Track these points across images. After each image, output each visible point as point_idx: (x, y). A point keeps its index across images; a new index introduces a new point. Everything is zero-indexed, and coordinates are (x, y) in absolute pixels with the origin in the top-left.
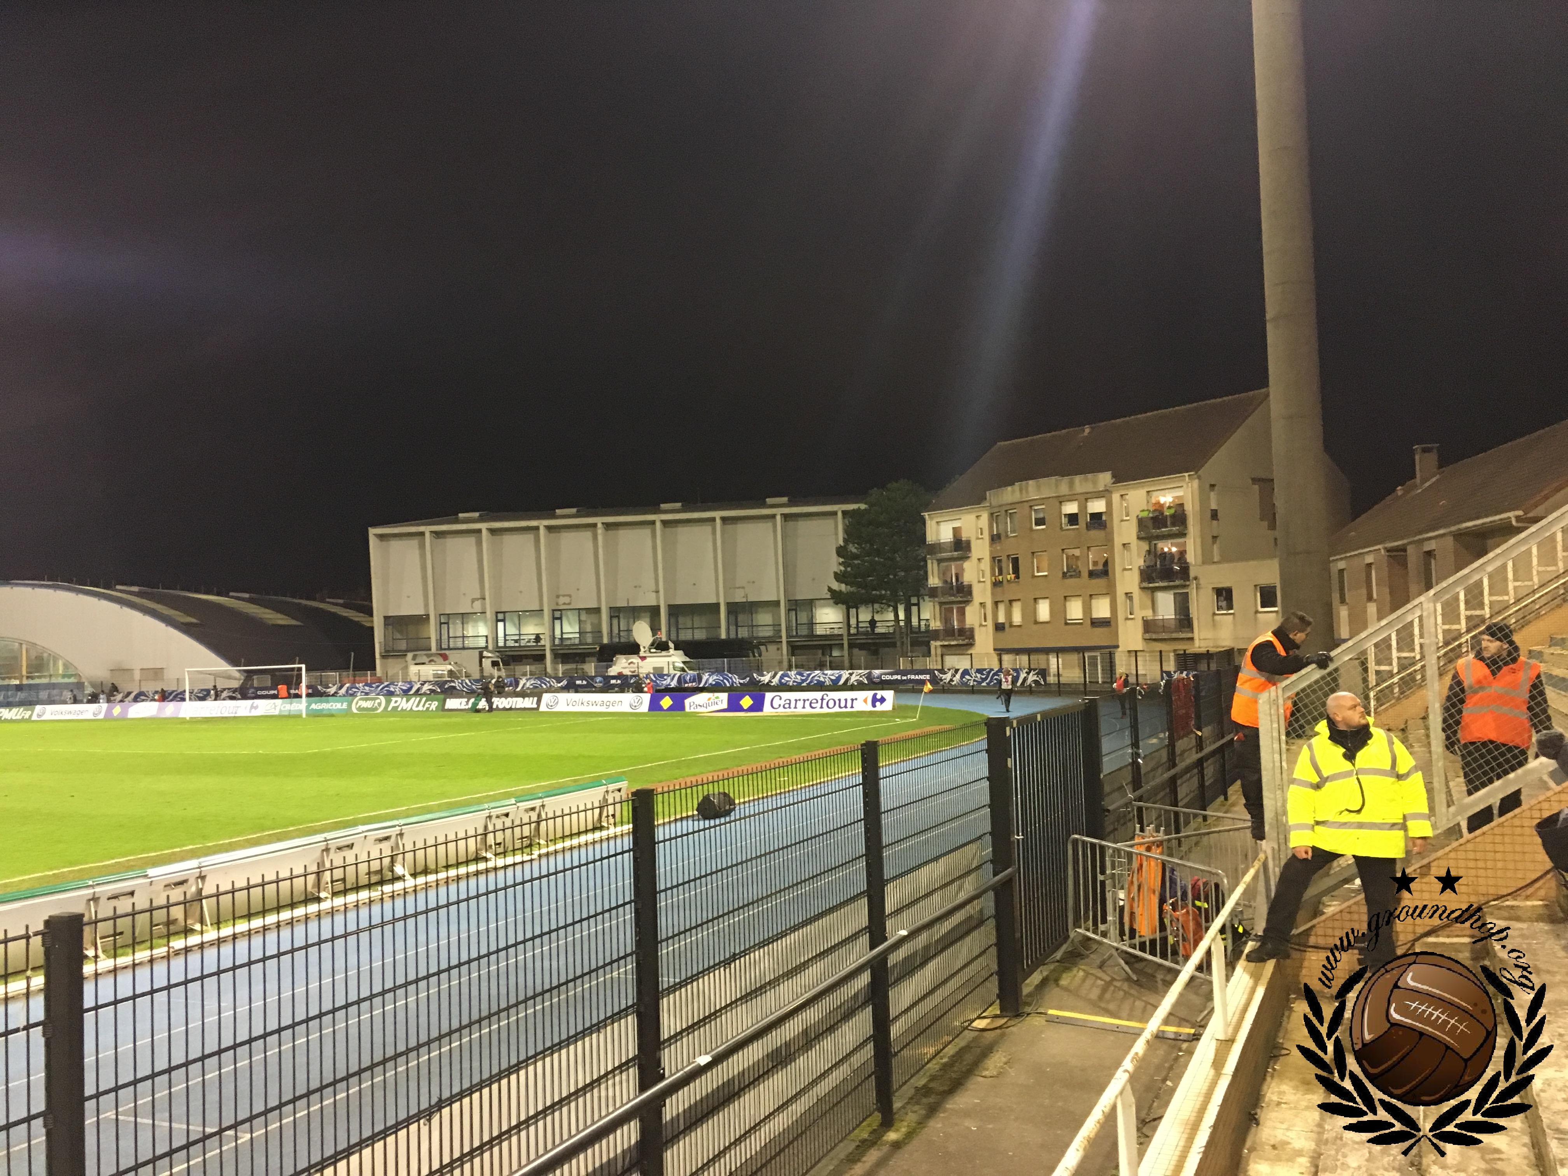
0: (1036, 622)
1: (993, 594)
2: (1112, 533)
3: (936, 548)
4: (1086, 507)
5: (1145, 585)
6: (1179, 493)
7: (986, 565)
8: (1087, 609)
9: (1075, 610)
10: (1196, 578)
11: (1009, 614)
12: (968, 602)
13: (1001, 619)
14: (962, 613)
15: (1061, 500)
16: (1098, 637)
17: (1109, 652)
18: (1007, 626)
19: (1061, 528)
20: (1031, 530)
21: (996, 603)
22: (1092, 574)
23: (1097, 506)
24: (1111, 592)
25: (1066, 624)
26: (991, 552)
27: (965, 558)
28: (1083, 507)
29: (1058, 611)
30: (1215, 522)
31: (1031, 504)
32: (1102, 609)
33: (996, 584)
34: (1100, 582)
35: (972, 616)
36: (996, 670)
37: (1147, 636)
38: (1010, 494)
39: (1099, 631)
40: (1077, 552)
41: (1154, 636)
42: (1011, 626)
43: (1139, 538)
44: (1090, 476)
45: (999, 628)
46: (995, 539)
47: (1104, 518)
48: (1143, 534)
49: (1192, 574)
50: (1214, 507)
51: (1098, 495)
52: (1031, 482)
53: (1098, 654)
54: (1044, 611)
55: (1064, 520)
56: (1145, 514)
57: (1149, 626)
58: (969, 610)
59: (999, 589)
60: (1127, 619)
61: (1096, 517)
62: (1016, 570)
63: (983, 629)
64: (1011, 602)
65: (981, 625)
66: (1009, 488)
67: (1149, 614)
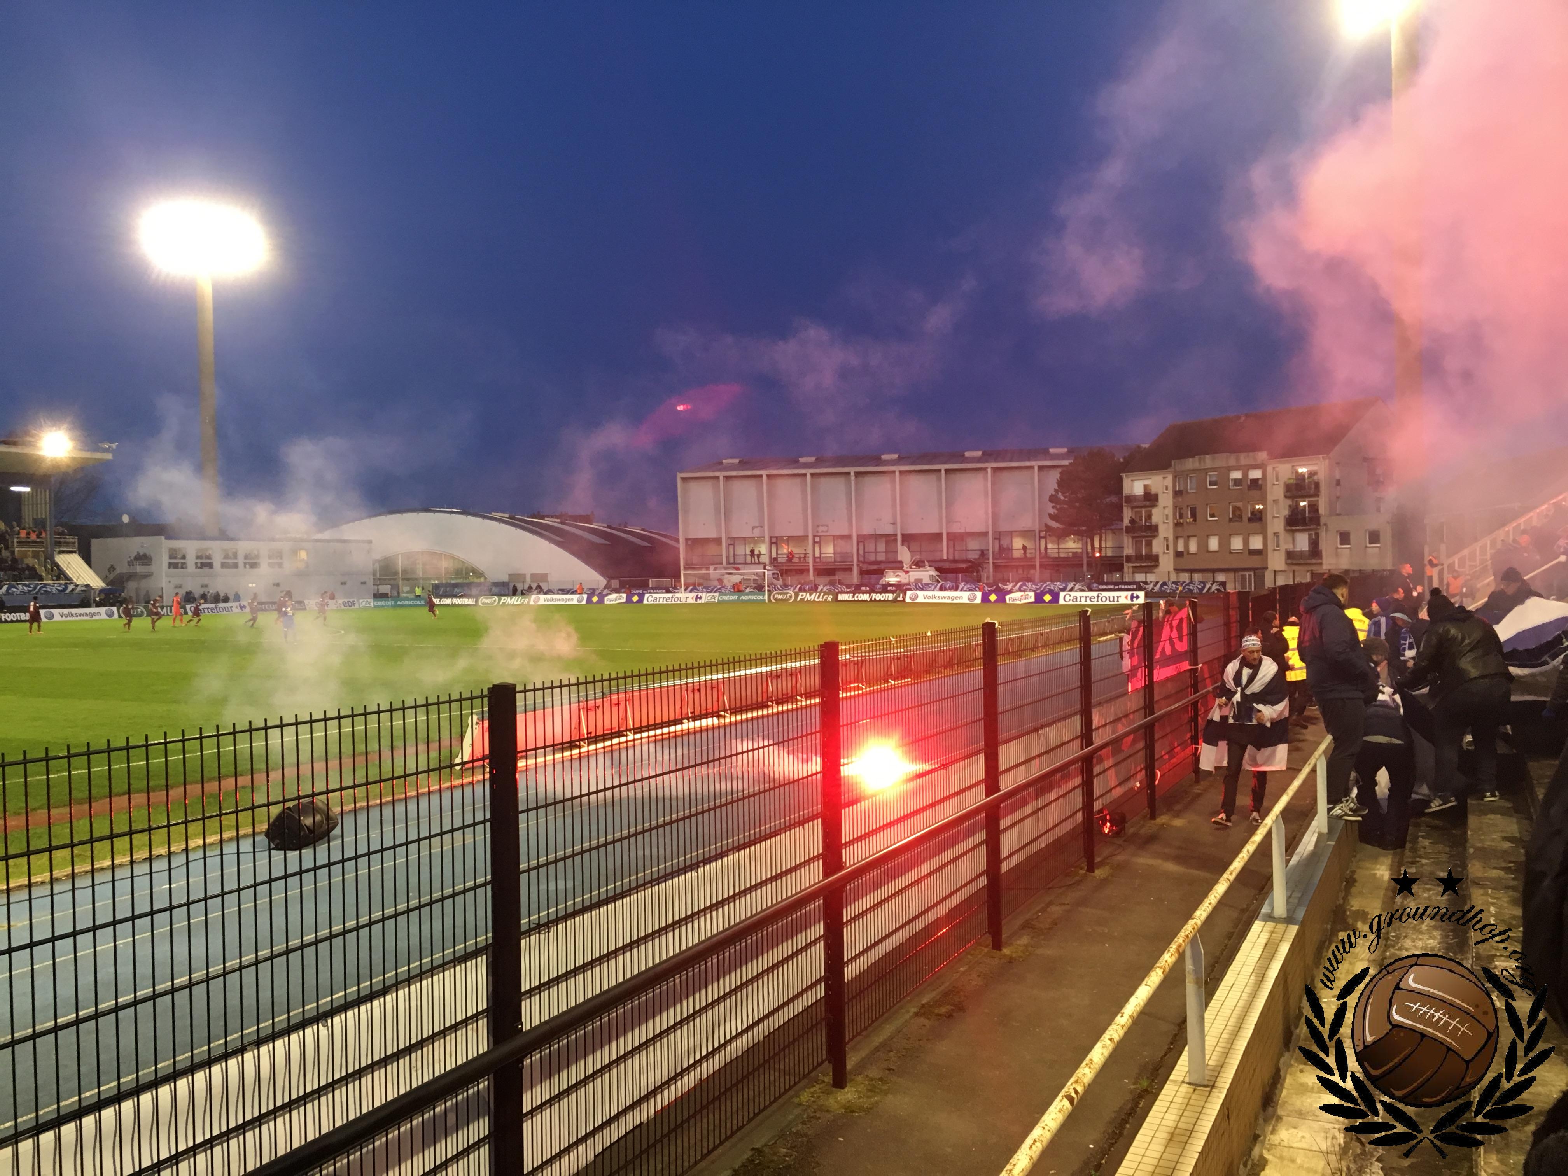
0: (1208, 552)
1: (1174, 531)
2: (1266, 492)
3: (1130, 499)
4: (1247, 475)
5: (1288, 528)
6: (1314, 468)
7: (1170, 511)
8: (1246, 543)
9: (1237, 544)
10: (1325, 525)
11: (1187, 546)
12: (1154, 537)
13: (1181, 548)
14: (1149, 544)
15: (1230, 469)
16: (1255, 562)
17: (1259, 572)
18: (1185, 554)
19: (1229, 489)
20: (1207, 488)
21: (1176, 538)
22: (1250, 520)
23: (1256, 474)
24: (1264, 532)
25: (1231, 553)
26: (1174, 503)
27: (1154, 506)
28: (1245, 475)
29: (1225, 544)
30: (1339, 488)
31: (1206, 471)
32: (1256, 543)
33: (1177, 525)
34: (1256, 525)
35: (1157, 546)
36: (1188, 582)
37: (1289, 561)
38: (1191, 464)
39: (1256, 558)
40: (1239, 504)
41: (1295, 562)
42: (1188, 553)
43: (1286, 497)
44: (1251, 454)
45: (1178, 555)
46: (1177, 494)
47: (1260, 482)
48: (1288, 494)
49: (1323, 521)
50: (1338, 477)
51: (1255, 467)
52: (1207, 456)
53: (1247, 574)
54: (1214, 544)
55: (1231, 483)
56: (1292, 481)
57: (1290, 555)
58: (1155, 543)
59: (1180, 529)
60: (1275, 550)
61: (1255, 481)
62: (1194, 515)
63: (1166, 555)
64: (1189, 537)
65: (1164, 553)
66: (1191, 460)
67: (1290, 547)
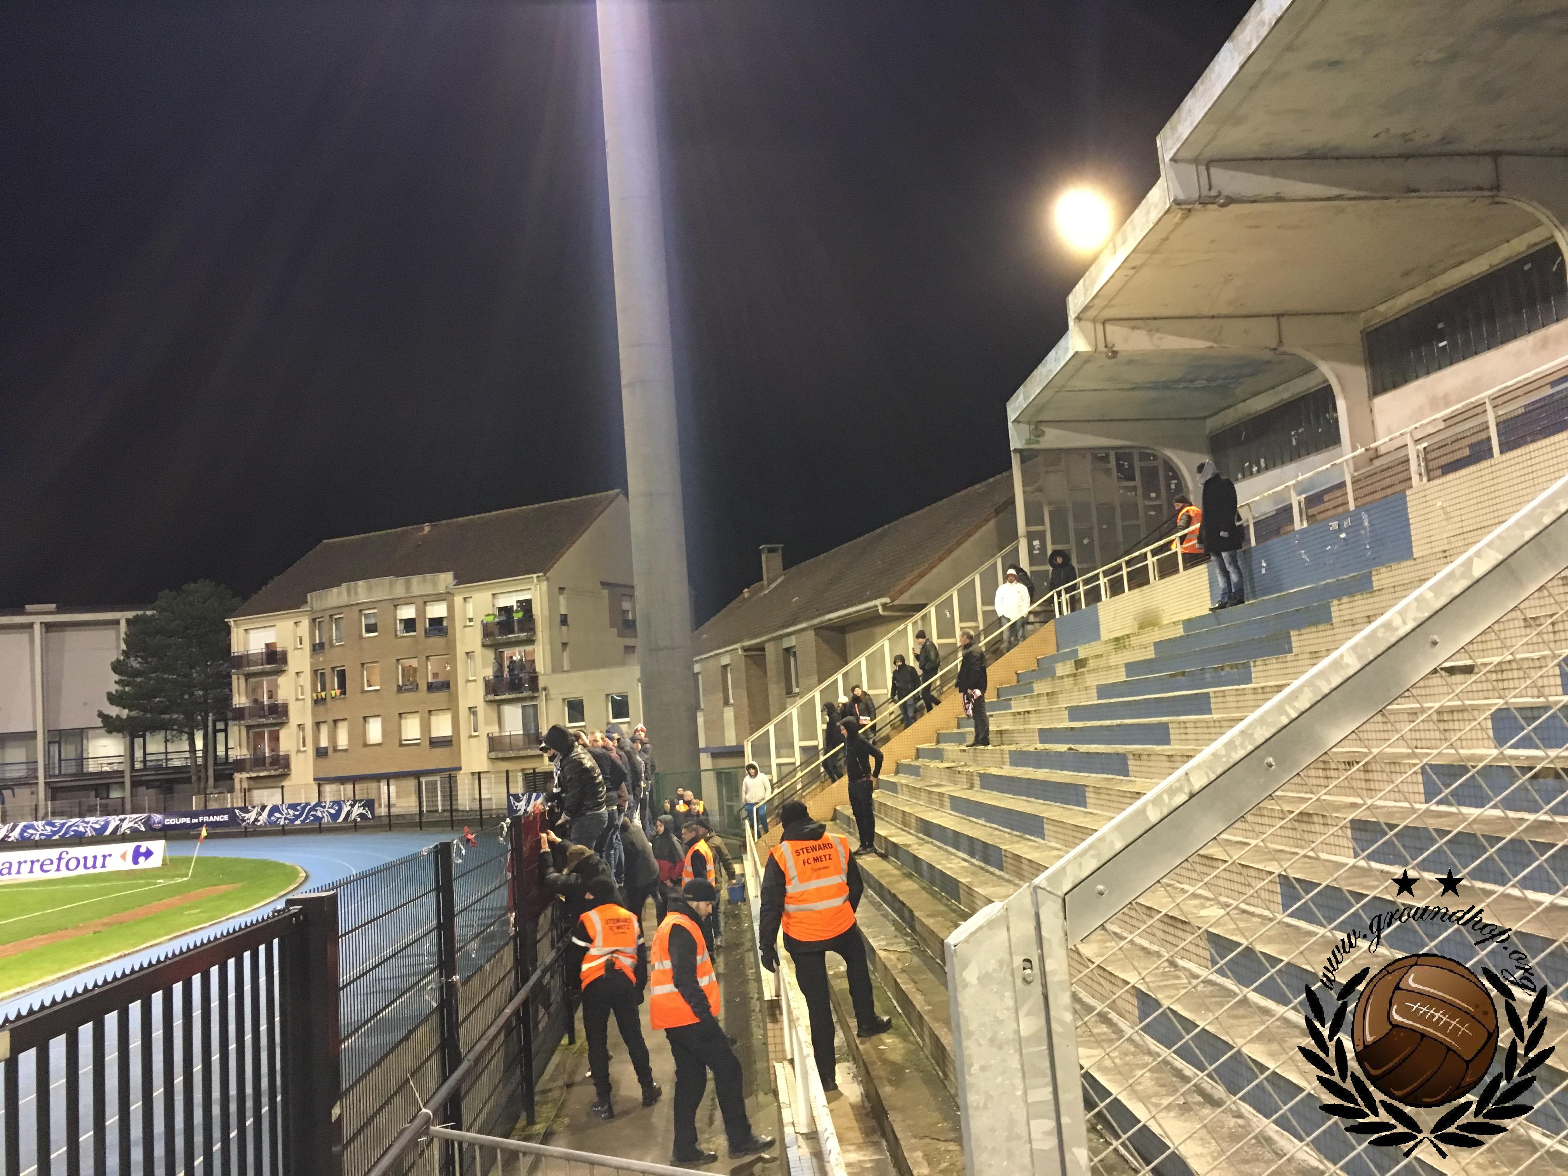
0: (366, 745)
1: (314, 714)
2: (454, 641)
3: (241, 661)
4: (425, 612)
5: (491, 697)
6: (526, 596)
7: (306, 680)
8: (426, 726)
9: (411, 729)
10: (545, 689)
11: (333, 738)
12: (282, 724)
13: (324, 743)
14: (275, 739)
15: (396, 604)
16: (438, 759)
17: (450, 775)
18: (330, 751)
19: (396, 636)
20: (361, 637)
21: (318, 724)
22: (431, 687)
23: (437, 610)
24: (452, 707)
25: (401, 745)
26: (312, 665)
27: (280, 672)
28: (421, 612)
29: (392, 731)
30: (564, 628)
31: (361, 608)
32: (442, 726)
33: (318, 702)
34: (441, 696)
35: (288, 741)
36: (313, 804)
37: (493, 755)
38: (336, 596)
39: (438, 751)
40: (414, 663)
41: (500, 755)
42: (335, 750)
43: (484, 646)
44: (428, 576)
45: (321, 753)
46: (317, 648)
47: (445, 623)
48: (488, 641)
49: (541, 683)
50: (563, 611)
51: (438, 598)
52: (360, 583)
53: (437, 778)
54: (375, 731)
55: (400, 627)
56: (490, 619)
57: (494, 744)
58: (283, 734)
59: (321, 708)
60: (471, 737)
61: (436, 622)
62: (342, 685)
63: (301, 755)
64: (335, 722)
65: (299, 751)
66: (335, 590)
67: (494, 730)
